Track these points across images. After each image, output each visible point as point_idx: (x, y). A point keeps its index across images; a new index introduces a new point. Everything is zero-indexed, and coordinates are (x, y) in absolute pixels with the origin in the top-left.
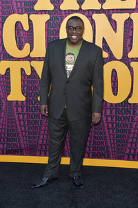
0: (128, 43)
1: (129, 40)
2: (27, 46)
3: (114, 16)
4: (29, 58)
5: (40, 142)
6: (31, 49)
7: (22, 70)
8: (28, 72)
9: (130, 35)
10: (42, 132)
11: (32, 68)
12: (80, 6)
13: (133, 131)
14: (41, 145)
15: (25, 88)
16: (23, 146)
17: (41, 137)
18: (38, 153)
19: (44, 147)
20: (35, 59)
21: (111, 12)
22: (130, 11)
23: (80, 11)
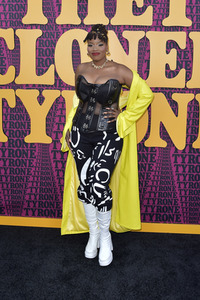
0: (144, 68)
1: (145, 65)
2: (11, 69)
3: (126, 34)
4: (13, 86)
5: (27, 198)
6: (17, 74)
7: (4, 100)
8: (12, 104)
9: (146, 58)
10: (30, 185)
11: (17, 98)
12: (82, 20)
13: (150, 183)
14: (29, 202)
15: (8, 126)
16: (3, 202)
17: (28, 191)
18: (24, 212)
19: (32, 205)
20: (21, 87)
21: (122, 28)
22: (145, 28)
23: (82, 26)
